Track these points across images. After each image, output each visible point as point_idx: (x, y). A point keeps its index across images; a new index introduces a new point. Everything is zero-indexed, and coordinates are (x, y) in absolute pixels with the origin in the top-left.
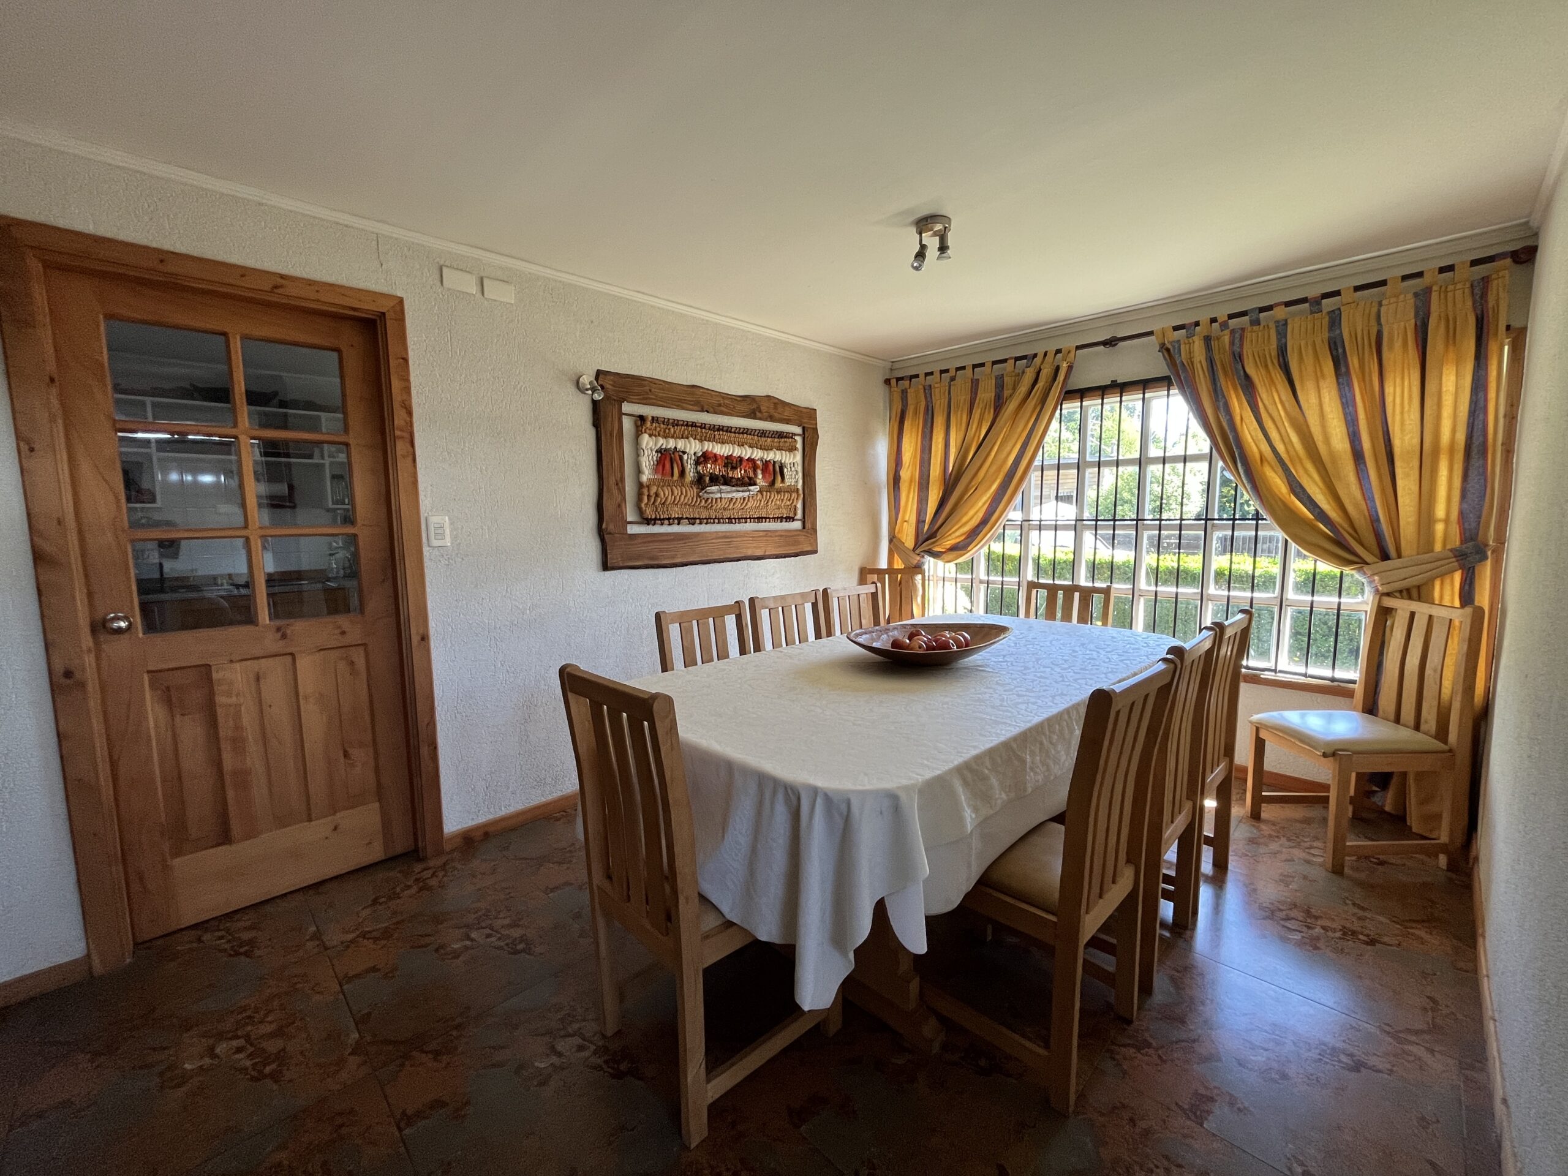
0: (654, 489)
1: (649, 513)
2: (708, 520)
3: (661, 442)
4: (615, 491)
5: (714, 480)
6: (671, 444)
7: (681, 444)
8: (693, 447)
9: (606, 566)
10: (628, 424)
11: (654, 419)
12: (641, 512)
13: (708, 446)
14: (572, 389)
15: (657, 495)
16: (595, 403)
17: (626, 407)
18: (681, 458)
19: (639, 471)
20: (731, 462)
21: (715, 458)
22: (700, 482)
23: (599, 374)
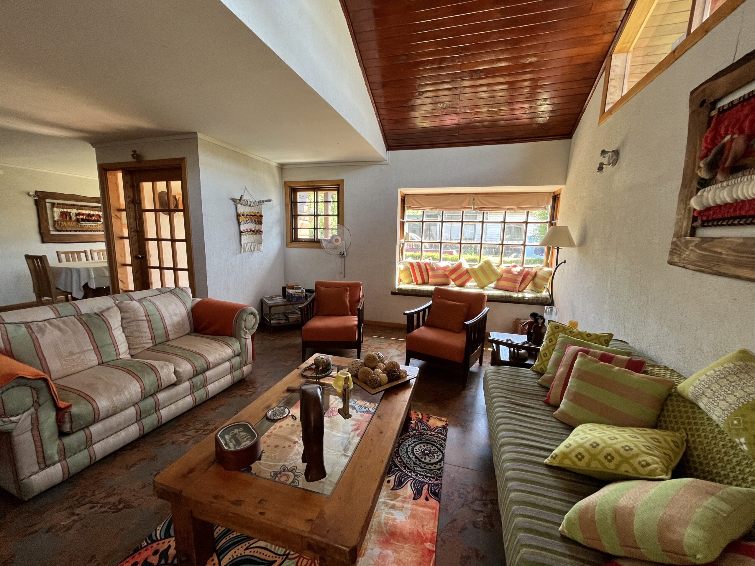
0: (59, 222)
1: (59, 228)
2: (82, 231)
3: (61, 210)
4: (45, 222)
5: (83, 220)
6: (65, 210)
7: (69, 210)
8: (74, 211)
9: (43, 242)
10: (48, 205)
11: (58, 204)
12: (55, 228)
13: (80, 211)
14: (27, 196)
15: (61, 224)
16: (35, 200)
17: (47, 200)
18: (70, 214)
19: (53, 217)
20: (89, 215)
21: (83, 214)
22: (78, 220)
23: (36, 192)
